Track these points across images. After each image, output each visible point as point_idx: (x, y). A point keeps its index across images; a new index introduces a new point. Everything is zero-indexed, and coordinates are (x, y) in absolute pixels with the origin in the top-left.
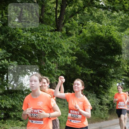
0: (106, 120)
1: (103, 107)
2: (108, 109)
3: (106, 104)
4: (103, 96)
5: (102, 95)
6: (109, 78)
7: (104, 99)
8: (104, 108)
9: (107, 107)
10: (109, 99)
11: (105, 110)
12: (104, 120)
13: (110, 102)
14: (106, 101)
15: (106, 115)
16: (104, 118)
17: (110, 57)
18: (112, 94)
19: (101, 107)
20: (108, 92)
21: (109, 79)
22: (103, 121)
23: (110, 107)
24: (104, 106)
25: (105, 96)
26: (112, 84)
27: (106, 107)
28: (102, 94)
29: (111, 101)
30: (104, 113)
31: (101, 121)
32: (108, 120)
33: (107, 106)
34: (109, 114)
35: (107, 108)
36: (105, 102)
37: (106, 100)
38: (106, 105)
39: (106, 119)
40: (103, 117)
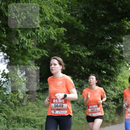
0: (112, 125)
1: (108, 104)
2: (116, 107)
3: (112, 99)
4: (107, 88)
5: (106, 86)
6: (116, 59)
7: (110, 92)
8: (110, 105)
9: (114, 104)
10: (116, 92)
11: (111, 108)
12: (110, 123)
13: (119, 97)
14: (112, 95)
15: (112, 116)
16: (110, 121)
17: (116, 24)
18: (121, 84)
19: (104, 104)
20: (115, 81)
21: (116, 61)
22: (108, 126)
23: (120, 103)
24: (109, 102)
25: (111, 87)
26: (120, 67)
27: (112, 104)
28: (106, 84)
29: (120, 95)
30: (109, 112)
31: (105, 126)
32: (116, 124)
33: (114, 102)
34: (118, 115)
35: (114, 106)
36: (110, 97)
37: (112, 92)
38: (112, 101)
39: (113, 123)
40: (107, 119)
